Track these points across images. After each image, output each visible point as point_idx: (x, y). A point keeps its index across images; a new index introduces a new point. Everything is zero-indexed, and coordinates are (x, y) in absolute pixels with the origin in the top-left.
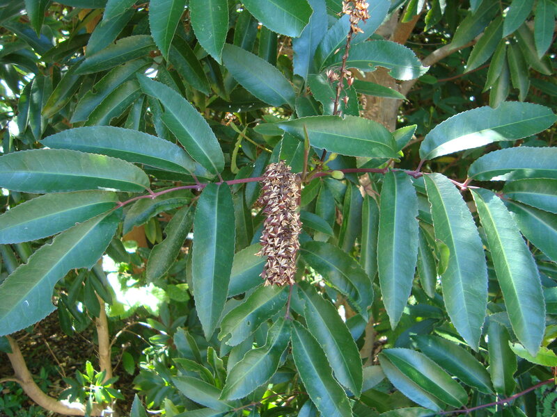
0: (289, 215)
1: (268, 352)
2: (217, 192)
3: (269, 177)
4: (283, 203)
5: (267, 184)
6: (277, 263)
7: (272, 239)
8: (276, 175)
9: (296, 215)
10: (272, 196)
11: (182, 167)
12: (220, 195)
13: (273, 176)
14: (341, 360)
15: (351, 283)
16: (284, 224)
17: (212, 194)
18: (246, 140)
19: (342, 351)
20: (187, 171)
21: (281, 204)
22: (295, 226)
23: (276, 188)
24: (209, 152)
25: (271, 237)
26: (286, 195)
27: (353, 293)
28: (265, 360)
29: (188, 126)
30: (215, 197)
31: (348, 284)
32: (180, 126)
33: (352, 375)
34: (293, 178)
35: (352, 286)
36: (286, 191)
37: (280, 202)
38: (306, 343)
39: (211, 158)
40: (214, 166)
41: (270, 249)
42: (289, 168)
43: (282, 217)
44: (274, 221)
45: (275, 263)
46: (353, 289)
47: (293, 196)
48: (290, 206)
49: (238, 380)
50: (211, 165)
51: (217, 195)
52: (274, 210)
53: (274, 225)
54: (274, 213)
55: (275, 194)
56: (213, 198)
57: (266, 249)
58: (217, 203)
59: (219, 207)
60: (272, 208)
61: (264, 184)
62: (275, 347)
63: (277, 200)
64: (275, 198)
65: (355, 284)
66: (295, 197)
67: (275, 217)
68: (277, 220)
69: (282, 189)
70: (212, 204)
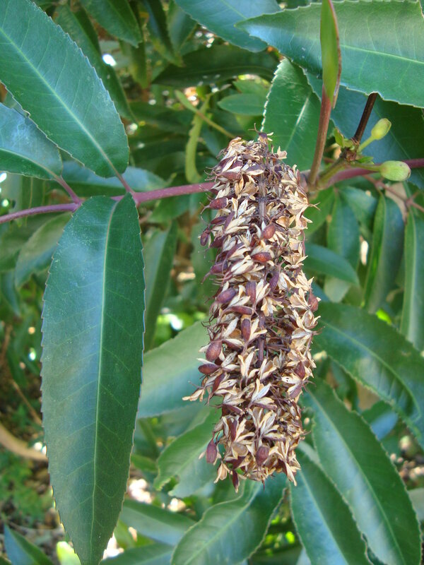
0: (283, 281)
1: (247, 506)
2: (110, 217)
3: (227, 175)
4: (265, 248)
5: (221, 194)
6: (251, 427)
7: (233, 355)
8: (246, 167)
9: (302, 277)
10: (233, 226)
11: (28, 163)
12: (115, 225)
13: (237, 169)
14: (379, 517)
15: (399, 383)
16: (269, 308)
17: (95, 223)
18: (211, 128)
19: (382, 502)
20: (41, 171)
21: (257, 250)
22: (301, 312)
23: (245, 203)
24: (91, 124)
25: (231, 349)
26: (273, 222)
27: (403, 399)
28: (241, 519)
29: (44, 68)
30: (102, 230)
31: (394, 384)
32: (26, 70)
33: (400, 545)
34: (291, 177)
35: (401, 388)
36: (273, 211)
37: (254, 243)
38: (314, 489)
39: (97, 138)
40: (106, 157)
41: (226, 383)
42: (281, 154)
43: (261, 290)
44: (239, 301)
45: (241, 428)
46: (403, 394)
47: (294, 224)
48: (285, 253)
49: (194, 555)
50: (96, 154)
51: (108, 225)
52: (239, 268)
53: (238, 312)
54: (240, 276)
55: (241, 220)
56: (97, 231)
57: (215, 386)
58: (106, 245)
59: (111, 254)
60: (234, 262)
61: (215, 192)
62: (258, 498)
63: (246, 240)
64: (242, 233)
65: (407, 383)
66: (299, 226)
67: (241, 289)
68: (246, 299)
69: (262, 205)
70: (96, 246)
